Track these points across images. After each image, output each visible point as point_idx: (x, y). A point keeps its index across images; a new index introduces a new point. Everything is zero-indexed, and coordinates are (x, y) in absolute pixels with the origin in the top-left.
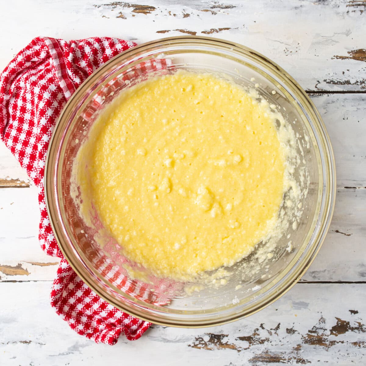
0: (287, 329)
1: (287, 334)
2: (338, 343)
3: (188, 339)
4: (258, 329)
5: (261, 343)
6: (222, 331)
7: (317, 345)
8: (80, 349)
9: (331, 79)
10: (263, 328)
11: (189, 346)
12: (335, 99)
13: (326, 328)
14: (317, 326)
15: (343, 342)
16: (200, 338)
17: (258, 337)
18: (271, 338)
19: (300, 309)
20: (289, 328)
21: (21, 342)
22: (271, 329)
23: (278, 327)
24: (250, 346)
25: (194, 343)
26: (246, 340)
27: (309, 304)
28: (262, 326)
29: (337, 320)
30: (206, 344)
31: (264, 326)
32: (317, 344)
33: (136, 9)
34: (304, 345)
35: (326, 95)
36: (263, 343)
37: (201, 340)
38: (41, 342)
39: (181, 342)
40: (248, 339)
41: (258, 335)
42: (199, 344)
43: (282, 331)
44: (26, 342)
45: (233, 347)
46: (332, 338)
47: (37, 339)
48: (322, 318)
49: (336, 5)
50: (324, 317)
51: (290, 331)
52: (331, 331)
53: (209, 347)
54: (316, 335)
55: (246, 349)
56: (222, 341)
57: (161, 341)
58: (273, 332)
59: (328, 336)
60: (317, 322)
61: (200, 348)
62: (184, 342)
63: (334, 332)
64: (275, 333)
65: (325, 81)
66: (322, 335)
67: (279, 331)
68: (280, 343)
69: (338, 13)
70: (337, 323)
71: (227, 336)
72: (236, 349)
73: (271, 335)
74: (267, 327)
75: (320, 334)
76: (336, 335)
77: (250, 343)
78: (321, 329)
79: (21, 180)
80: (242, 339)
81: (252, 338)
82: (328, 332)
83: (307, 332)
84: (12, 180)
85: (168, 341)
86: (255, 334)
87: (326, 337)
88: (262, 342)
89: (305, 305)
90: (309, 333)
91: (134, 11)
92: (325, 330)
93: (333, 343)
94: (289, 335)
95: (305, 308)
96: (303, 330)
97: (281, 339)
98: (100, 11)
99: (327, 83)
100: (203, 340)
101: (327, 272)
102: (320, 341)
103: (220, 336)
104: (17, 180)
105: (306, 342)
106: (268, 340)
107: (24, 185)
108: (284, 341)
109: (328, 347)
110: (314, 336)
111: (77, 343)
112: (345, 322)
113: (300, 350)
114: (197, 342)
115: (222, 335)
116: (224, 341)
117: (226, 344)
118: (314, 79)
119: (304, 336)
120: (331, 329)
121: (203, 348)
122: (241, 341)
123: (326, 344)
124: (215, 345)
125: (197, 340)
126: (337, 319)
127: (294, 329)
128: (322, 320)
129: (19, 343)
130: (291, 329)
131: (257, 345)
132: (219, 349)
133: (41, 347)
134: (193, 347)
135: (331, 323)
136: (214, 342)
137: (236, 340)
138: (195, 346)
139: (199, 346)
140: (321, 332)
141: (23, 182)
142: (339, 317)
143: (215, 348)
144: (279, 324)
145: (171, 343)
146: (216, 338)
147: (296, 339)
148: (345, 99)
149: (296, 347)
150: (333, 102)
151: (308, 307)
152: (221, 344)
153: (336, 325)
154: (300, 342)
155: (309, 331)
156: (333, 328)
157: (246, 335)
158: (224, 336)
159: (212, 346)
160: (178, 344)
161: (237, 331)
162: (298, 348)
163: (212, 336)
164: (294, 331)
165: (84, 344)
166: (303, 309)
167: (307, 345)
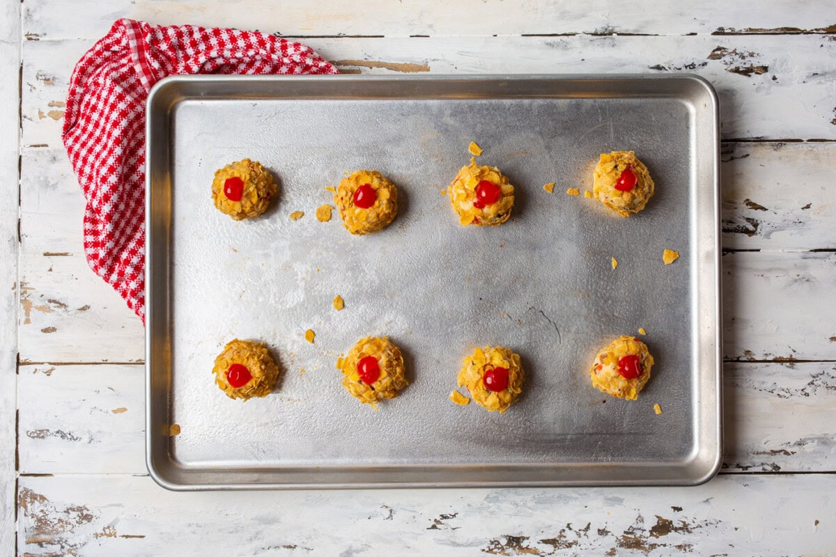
0: (599, 530)
1: (599, 536)
2: (659, 546)
3: (481, 543)
4: (564, 530)
5: (568, 547)
6: (521, 532)
7: (635, 549)
10: (570, 529)
11: (483, 550)
13: (644, 528)
14: (634, 526)
15: (665, 545)
16: (495, 541)
17: (564, 539)
18: (580, 541)
19: (613, 505)
20: (601, 528)
21: (285, 547)
22: (580, 530)
23: (588, 528)
24: (555, 550)
25: (489, 547)
26: (550, 543)
27: (624, 499)
28: (568, 526)
29: (657, 519)
30: (502, 549)
31: (571, 526)
32: (634, 547)
34: (619, 549)
36: (571, 547)
37: (497, 543)
38: (308, 546)
39: (473, 546)
40: (553, 542)
41: (565, 537)
42: (495, 548)
43: (593, 532)
44: (290, 547)
45: (535, 552)
46: (652, 540)
47: (303, 543)
48: (639, 516)
50: (642, 515)
51: (602, 532)
52: (651, 532)
53: (507, 552)
54: (633, 536)
55: (550, 554)
56: (522, 544)
57: (450, 545)
58: (582, 533)
59: (647, 538)
60: (635, 521)
61: (496, 553)
62: (477, 546)
63: (654, 533)
64: (585, 535)
66: (641, 536)
67: (588, 533)
68: (591, 547)
70: (658, 522)
71: (528, 538)
72: (538, 554)
73: (580, 537)
74: (575, 527)
75: (638, 535)
76: (657, 537)
77: (555, 547)
78: (639, 529)
80: (546, 542)
81: (557, 541)
82: (647, 534)
83: (623, 534)
85: (458, 545)
86: (560, 536)
87: (644, 540)
88: (570, 545)
89: (619, 501)
90: (625, 535)
92: (644, 530)
93: (653, 546)
94: (601, 537)
95: (619, 505)
96: (618, 531)
97: (593, 543)
100: (499, 543)
102: (637, 544)
103: (519, 538)
105: (621, 545)
106: (576, 543)
108: (596, 545)
109: (648, 551)
110: (631, 538)
111: (350, 547)
112: (667, 520)
113: (614, 554)
114: (493, 546)
115: (522, 537)
116: (524, 544)
117: (527, 548)
119: (619, 538)
120: (651, 529)
121: (500, 553)
122: (544, 545)
123: (645, 548)
124: (514, 549)
125: (492, 543)
126: (658, 517)
127: (607, 529)
128: (640, 519)
129: (282, 548)
130: (604, 530)
131: (563, 549)
132: (518, 554)
133: (308, 553)
134: (487, 552)
135: (650, 523)
136: (512, 546)
137: (539, 543)
138: (490, 551)
139: (494, 551)
140: (638, 533)
142: (659, 515)
143: (514, 552)
144: (589, 524)
145: (462, 548)
146: (515, 541)
147: (609, 542)
149: (610, 551)
151: (624, 504)
152: (521, 548)
153: (656, 524)
154: (614, 545)
155: (625, 532)
156: (652, 528)
157: (551, 537)
158: (524, 538)
159: (510, 550)
160: (469, 548)
161: (540, 533)
162: (613, 552)
163: (510, 539)
164: (607, 533)
165: (360, 548)
166: (616, 505)
167: (622, 549)
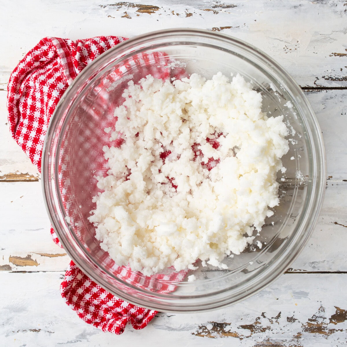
0: (288, 318)
1: (288, 323)
2: (337, 331)
3: (191, 328)
4: (259, 318)
5: (262, 331)
6: (224, 319)
7: (317, 334)
8: (88, 337)
9: (329, 75)
10: (264, 317)
11: (193, 334)
12: (333, 95)
13: (325, 317)
14: (317, 315)
15: (342, 330)
16: (203, 326)
17: (259, 325)
18: (272, 326)
19: (300, 298)
20: (290, 317)
21: (31, 330)
22: (272, 318)
23: (279, 316)
24: (252, 334)
25: (198, 331)
26: (248, 328)
27: (308, 293)
28: (263, 314)
29: (336, 309)
30: (209, 332)
31: (265, 315)
32: (316, 332)
33: (140, 9)
34: (304, 333)
35: (325, 91)
36: (264, 331)
37: (204, 328)
38: (50, 330)
39: (185, 330)
40: (250, 327)
41: (260, 323)
42: (203, 332)
43: (283, 319)
44: (35, 330)
45: (236, 336)
46: (331, 326)
47: (46, 327)
48: (321, 307)
49: (334, 4)
50: (323, 306)
51: (291, 320)
52: (330, 319)
53: (212, 335)
54: (316, 323)
55: (248, 337)
56: (225, 329)
57: (166, 329)
58: (274, 320)
59: (327, 324)
60: (317, 311)
61: (203, 336)
62: (188, 330)
63: (333, 321)
64: (276, 322)
65: (323, 77)
66: (322, 323)
67: (280, 320)
68: (281, 331)
69: (336, 12)
70: (336, 312)
71: (230, 324)
72: (238, 337)
73: (272, 323)
74: (268, 315)
75: (320, 322)
76: (336, 324)
77: (252, 331)
78: (321, 317)
79: (30, 174)
80: (244, 327)
81: (254, 326)
82: (328, 321)
83: (307, 321)
84: (22, 174)
85: (173, 329)
86: (256, 323)
87: (325, 326)
88: (264, 330)
89: (305, 294)
90: (309, 322)
91: (138, 11)
93: (332, 331)
94: (290, 323)
95: (305, 298)
96: (303, 319)
97: (282, 328)
98: (106, 11)
99: (326, 79)
100: (206, 328)
101: (326, 262)
102: (319, 329)
103: (223, 324)
104: (27, 174)
105: (306, 330)
106: (269, 328)
107: (33, 179)
108: (285, 330)
109: (327, 335)
110: (313, 325)
111: (85, 331)
112: (344, 310)
113: (300, 338)
114: (201, 331)
116: (227, 329)
117: (229, 332)
118: (313, 75)
119: (304, 324)
120: (330, 317)
121: (206, 336)
122: (243, 329)
123: (325, 332)
124: (218, 333)
125: (200, 328)
126: (336, 308)
127: (295, 317)
128: (322, 309)
129: (29, 332)
130: (292, 318)
131: (259, 333)
132: (222, 337)
133: (50, 335)
134: (196, 335)
135: (330, 312)
136: (217, 331)
137: (239, 328)
138: (199, 334)
139: (202, 334)
140: (320, 321)
141: (33, 176)
142: (337, 306)
143: (218, 336)
144: (280, 313)
145: (176, 332)
146: (219, 327)
147: (296, 327)
148: (343, 95)
149: (296, 335)
150: (331, 98)
151: (308, 296)
152: (224, 332)
153: (335, 313)
154: (300, 330)
155: (309, 320)
156: (332, 316)
157: (248, 323)
158: (226, 324)
159: (215, 334)
160: (182, 332)
161: (240, 320)
162: (298, 336)
163: (215, 325)
164: (294, 320)
165: (92, 332)
166: (302, 298)
167: (307, 333)
